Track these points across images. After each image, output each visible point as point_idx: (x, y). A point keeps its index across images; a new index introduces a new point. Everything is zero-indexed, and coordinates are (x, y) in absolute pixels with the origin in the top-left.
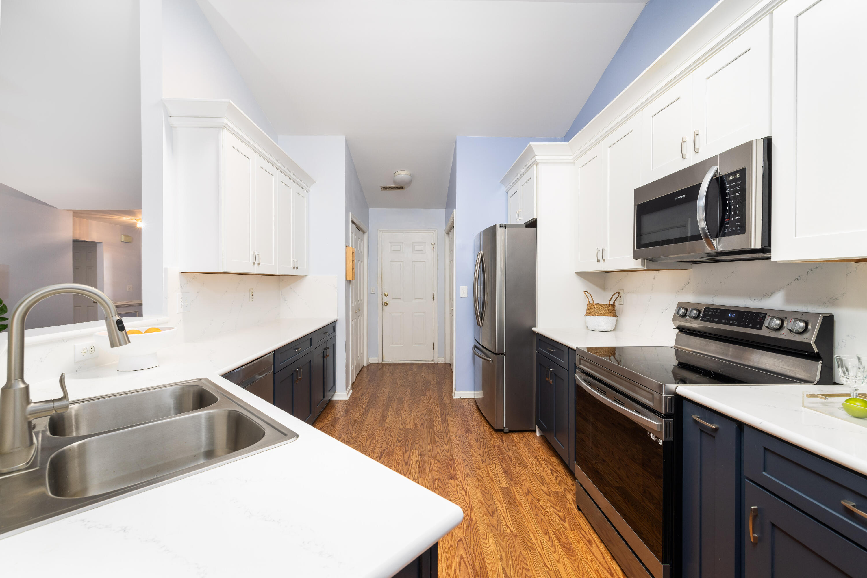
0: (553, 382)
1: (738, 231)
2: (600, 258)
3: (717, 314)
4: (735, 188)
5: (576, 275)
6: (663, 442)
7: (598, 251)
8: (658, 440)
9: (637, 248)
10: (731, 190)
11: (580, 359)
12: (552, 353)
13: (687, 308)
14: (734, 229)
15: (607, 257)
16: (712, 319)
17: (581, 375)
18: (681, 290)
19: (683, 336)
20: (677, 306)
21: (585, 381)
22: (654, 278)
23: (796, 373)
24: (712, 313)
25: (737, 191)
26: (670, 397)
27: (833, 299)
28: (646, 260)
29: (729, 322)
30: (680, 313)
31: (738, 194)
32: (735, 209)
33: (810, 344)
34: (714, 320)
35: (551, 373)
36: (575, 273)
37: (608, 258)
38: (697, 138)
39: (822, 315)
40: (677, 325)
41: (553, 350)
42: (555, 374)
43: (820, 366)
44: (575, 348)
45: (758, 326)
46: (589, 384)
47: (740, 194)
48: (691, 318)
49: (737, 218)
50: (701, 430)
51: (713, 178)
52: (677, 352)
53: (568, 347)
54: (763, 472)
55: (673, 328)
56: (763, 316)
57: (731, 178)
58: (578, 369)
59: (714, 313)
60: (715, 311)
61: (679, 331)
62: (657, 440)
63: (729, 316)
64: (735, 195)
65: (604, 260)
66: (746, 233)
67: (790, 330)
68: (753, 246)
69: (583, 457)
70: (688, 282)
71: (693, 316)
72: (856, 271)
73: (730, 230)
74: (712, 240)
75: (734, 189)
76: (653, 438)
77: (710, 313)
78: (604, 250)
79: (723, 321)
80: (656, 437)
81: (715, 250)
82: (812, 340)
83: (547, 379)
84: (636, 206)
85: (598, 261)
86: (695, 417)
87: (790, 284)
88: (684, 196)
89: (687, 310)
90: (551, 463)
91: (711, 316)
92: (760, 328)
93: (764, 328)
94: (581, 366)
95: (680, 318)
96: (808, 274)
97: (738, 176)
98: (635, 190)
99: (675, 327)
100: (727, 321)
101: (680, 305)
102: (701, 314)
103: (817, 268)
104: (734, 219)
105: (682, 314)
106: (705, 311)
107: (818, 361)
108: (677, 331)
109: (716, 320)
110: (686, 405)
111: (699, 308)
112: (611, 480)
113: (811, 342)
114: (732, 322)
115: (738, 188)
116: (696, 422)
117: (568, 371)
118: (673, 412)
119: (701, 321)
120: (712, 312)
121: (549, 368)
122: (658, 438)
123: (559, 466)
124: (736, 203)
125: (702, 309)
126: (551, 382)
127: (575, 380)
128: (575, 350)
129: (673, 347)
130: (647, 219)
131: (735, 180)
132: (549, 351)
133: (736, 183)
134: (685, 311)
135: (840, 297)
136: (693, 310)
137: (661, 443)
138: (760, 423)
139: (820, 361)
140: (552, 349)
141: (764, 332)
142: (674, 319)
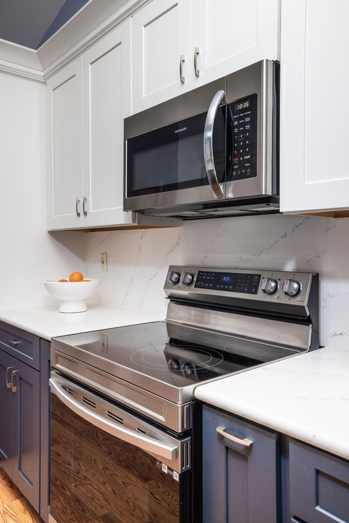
0: (17, 389)
1: (248, 174)
2: (81, 211)
3: (211, 278)
4: (245, 120)
5: (49, 235)
6: (180, 475)
7: (78, 202)
8: (173, 473)
9: (128, 197)
10: (240, 122)
11: (57, 356)
12: (16, 346)
13: (179, 273)
14: (243, 171)
15: (90, 209)
16: (206, 285)
17: (58, 380)
18: (171, 251)
19: (174, 305)
20: (169, 271)
21: (64, 387)
22: (141, 238)
23: (290, 340)
24: (206, 278)
25: (247, 123)
26: (188, 406)
27: (315, 257)
28: (137, 213)
29: (224, 287)
30: (173, 279)
31: (248, 127)
32: (245, 146)
33: (304, 307)
34: (208, 285)
35: (14, 377)
36: (47, 232)
37: (91, 211)
38: (199, 58)
39: (312, 274)
40: (168, 294)
41: (17, 343)
42: (20, 377)
43: (311, 330)
44: (50, 339)
45: (253, 290)
46: (70, 392)
47: (250, 126)
48: (185, 284)
49: (247, 157)
50: (227, 449)
51: (220, 106)
52: (170, 326)
53: (39, 337)
54: (316, 507)
55: (165, 298)
56: (257, 279)
57: (240, 107)
58: (53, 370)
59: (208, 278)
60: (209, 274)
61: (171, 300)
62: (171, 473)
63: (224, 279)
64: (245, 128)
65: (85, 214)
66: (257, 176)
67: (286, 293)
68: (264, 193)
69: (58, 482)
70: (178, 242)
71: (186, 282)
72: (335, 227)
73: (239, 172)
74: (219, 184)
75: (243, 121)
76: (165, 470)
77: (204, 277)
78: (85, 200)
79: (218, 286)
80: (169, 468)
81: (222, 198)
82: (305, 304)
83: (9, 386)
84: (127, 141)
85: (78, 215)
86: (220, 430)
87: (278, 241)
88: (185, 129)
89: (179, 275)
90: (13, 513)
91: (206, 281)
92: (256, 293)
93: (260, 291)
94: (58, 366)
95: (172, 284)
96: (293, 231)
97: (247, 105)
98: (125, 120)
99: (167, 297)
100: (222, 286)
101: (173, 270)
102: (195, 279)
103: (301, 224)
104: (243, 158)
105: (174, 281)
106: (199, 275)
107: (309, 325)
108: (169, 300)
109: (211, 285)
110: (207, 414)
111: (193, 272)
112: (96, 507)
113: (305, 305)
114: (227, 286)
115: (248, 119)
116: (221, 437)
117: (40, 372)
118: (191, 427)
119: (195, 287)
120: (206, 276)
121: (12, 370)
122: (172, 470)
123: (25, 514)
124: (246, 138)
125: (195, 273)
126: (14, 389)
127: (50, 388)
128: (50, 342)
129: (165, 321)
130: (139, 159)
131: (244, 110)
132: (11, 344)
133: (245, 113)
134: (178, 276)
135: (321, 254)
136: (187, 274)
137: (176, 477)
138: (314, 436)
139: (310, 325)
140: (15, 341)
141: (260, 297)
142: (166, 287)
